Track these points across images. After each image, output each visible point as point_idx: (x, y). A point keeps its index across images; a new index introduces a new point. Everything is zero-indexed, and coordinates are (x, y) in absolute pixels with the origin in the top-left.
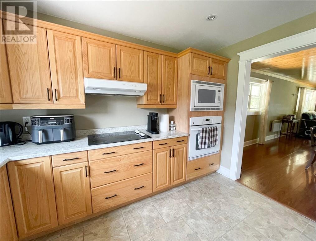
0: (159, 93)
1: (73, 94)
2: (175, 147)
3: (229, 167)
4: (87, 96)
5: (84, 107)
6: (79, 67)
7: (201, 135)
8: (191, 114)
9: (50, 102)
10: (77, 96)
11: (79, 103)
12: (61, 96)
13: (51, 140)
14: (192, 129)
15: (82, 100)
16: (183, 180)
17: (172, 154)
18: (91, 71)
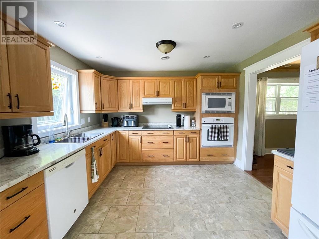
0: (183, 102)
1: (138, 105)
2: (190, 136)
3: (240, 159)
4: (144, 106)
5: (142, 111)
6: (141, 93)
7: (210, 130)
8: (202, 116)
9: (130, 109)
10: (140, 106)
11: (140, 110)
12: (134, 106)
13: (129, 126)
14: (203, 125)
15: (141, 108)
16: (197, 160)
17: (188, 140)
18: (145, 94)
